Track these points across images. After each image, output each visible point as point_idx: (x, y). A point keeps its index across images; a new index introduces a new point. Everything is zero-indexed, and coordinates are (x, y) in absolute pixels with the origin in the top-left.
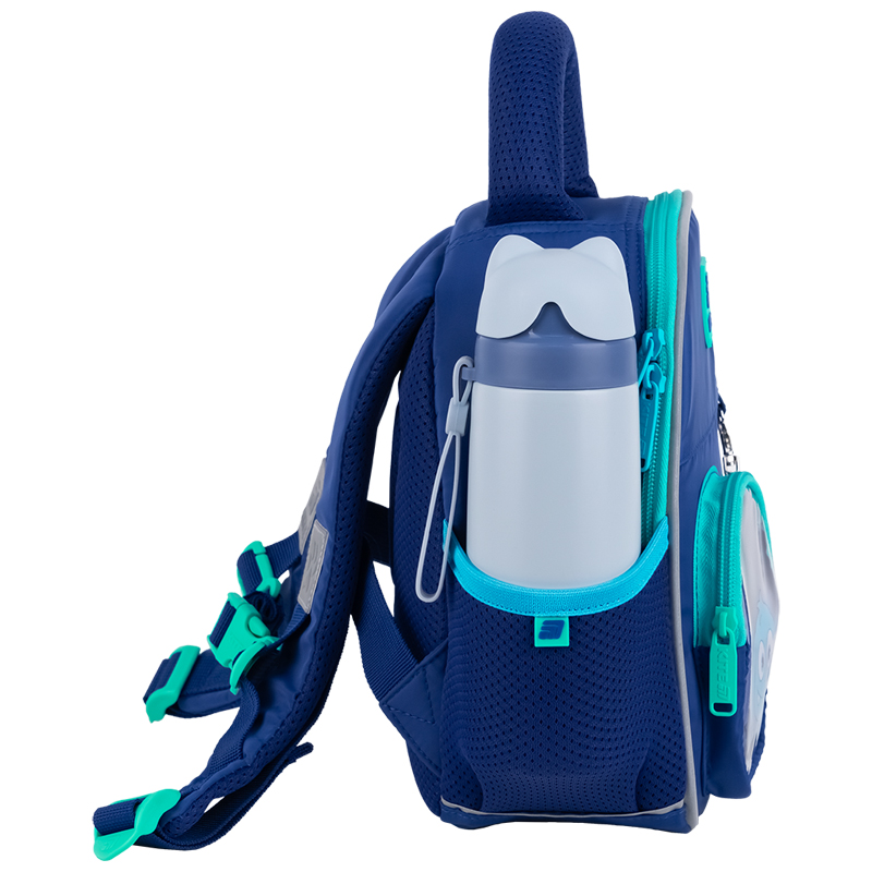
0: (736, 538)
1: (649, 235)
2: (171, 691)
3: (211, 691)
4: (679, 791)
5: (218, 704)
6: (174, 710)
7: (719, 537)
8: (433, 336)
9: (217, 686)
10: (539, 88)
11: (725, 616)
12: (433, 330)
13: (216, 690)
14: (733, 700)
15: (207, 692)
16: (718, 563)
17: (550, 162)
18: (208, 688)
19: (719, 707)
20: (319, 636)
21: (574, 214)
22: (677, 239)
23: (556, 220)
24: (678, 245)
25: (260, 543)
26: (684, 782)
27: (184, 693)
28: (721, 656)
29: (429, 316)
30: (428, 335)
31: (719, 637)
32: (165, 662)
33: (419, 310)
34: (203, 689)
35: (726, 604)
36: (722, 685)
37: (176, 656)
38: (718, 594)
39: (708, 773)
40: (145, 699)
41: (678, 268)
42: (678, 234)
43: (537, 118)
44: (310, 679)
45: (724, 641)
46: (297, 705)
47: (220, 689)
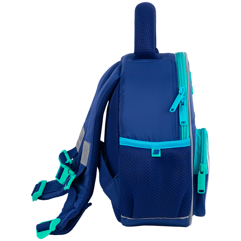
0: (206, 145)
1: (178, 63)
2: (40, 193)
3: (51, 192)
4: (188, 213)
5: (54, 196)
6: (41, 198)
7: (201, 144)
8: (120, 88)
9: (53, 191)
10: (149, 23)
11: (202, 166)
12: (120, 87)
13: (53, 192)
14: (204, 189)
15: (50, 193)
16: (201, 152)
17: (152, 43)
18: (50, 192)
19: (200, 191)
20: (90, 173)
21: (157, 58)
22: (186, 64)
23: (152, 59)
24: (186, 65)
25: (66, 150)
26: (190, 211)
27: (44, 193)
28: (201, 177)
29: (119, 83)
30: (119, 88)
31: (200, 172)
32: (37, 185)
33: (116, 82)
34: (49, 192)
35: (203, 163)
36: (201, 185)
37: (40, 183)
38: (200, 160)
39: (195, 209)
40: (32, 195)
41: (187, 71)
42: (186, 62)
43: (149, 31)
44: (89, 185)
45: (202, 173)
46: (87, 192)
47: (54, 192)
